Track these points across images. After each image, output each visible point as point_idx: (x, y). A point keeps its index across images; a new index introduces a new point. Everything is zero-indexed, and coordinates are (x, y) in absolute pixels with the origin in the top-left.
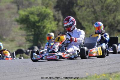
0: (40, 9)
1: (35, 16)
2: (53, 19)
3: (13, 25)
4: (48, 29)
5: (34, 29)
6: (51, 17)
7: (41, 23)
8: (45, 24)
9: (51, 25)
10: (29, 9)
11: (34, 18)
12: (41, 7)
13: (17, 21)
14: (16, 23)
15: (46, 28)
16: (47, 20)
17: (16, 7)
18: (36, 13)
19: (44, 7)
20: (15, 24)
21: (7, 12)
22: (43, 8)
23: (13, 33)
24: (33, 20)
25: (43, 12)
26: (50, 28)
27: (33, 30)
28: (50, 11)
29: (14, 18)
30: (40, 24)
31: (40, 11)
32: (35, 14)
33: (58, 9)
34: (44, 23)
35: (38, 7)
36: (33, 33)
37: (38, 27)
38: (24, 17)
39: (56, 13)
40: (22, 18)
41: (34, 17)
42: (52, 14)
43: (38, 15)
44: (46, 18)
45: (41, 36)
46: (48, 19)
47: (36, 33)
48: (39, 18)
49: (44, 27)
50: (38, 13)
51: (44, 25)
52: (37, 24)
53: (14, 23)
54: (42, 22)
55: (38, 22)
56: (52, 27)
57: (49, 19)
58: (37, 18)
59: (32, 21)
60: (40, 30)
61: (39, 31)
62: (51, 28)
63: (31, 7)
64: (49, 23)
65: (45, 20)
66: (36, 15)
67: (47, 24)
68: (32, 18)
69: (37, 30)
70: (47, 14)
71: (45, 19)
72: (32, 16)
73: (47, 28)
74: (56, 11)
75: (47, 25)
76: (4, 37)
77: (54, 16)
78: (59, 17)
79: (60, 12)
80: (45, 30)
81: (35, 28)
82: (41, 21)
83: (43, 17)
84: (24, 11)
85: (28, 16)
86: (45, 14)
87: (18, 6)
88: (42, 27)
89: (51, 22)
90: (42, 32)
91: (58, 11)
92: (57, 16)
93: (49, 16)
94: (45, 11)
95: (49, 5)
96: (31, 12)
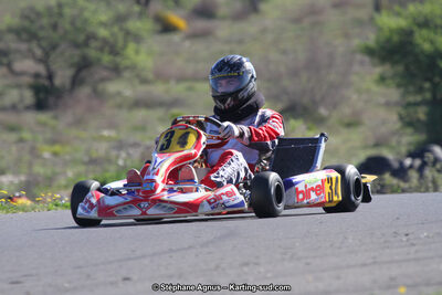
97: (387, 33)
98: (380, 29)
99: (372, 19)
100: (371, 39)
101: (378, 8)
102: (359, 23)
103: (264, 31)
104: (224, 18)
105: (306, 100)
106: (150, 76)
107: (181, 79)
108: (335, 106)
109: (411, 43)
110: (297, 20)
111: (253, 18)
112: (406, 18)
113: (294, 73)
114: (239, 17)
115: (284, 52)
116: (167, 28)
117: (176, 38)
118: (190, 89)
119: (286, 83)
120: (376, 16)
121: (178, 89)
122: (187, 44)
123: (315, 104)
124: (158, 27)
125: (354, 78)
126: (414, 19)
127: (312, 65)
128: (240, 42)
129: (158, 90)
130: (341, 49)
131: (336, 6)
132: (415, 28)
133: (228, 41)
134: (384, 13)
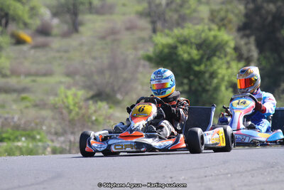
0: (203, 31)
1: (191, 48)
2: (235, 55)
3: (141, 69)
4: (223, 79)
5: (187, 77)
6: (229, 50)
7: (206, 66)
8: (215, 67)
9: (230, 71)
10: (177, 31)
11: (189, 54)
12: (206, 27)
13: (149, 59)
14: (147, 63)
15: (216, 77)
16: (219, 57)
17: (149, 26)
18: (193, 40)
19: (214, 27)
20: (144, 66)
21: (127, 38)
22: (210, 30)
23: (140, 87)
24: (186, 56)
25: (211, 38)
26: (226, 78)
27: (186, 81)
28: (228, 38)
29: (141, 53)
30: (202, 67)
31: (203, 35)
32: (191, 43)
33: (248, 32)
34: (211, 65)
35: (199, 27)
36: (186, 88)
37: (199, 75)
38: (166, 50)
39: (242, 42)
40: (161, 52)
41: (189, 49)
42: (232, 44)
43: (199, 47)
44: (218, 54)
45: (204, 95)
46: (222, 56)
47: (193, 88)
48: (201, 52)
49: (213, 75)
50: (198, 41)
51: (211, 69)
52: (197, 68)
53: (142, 62)
54: (208, 63)
55: (199, 62)
56: (232, 74)
57: (226, 56)
58: (195, 54)
59: (183, 60)
60: (202, 81)
61: (200, 84)
62: (229, 77)
63: (183, 28)
64: (224, 66)
65: (215, 59)
66: (194, 47)
67: (219, 68)
68: (184, 53)
69: (196, 80)
70: (219, 44)
71: (214, 55)
72: (184, 47)
73: (220, 76)
74: (242, 37)
75: (220, 71)
76: (119, 97)
77: (236, 49)
78: (249, 51)
79: (252, 39)
80: (215, 81)
81: (192, 77)
82: (205, 60)
83: (210, 50)
84: (167, 35)
85: (176, 47)
86: (216, 43)
87: (153, 23)
88: (207, 75)
89: (228, 63)
90: (208, 87)
91: (248, 36)
92: (244, 50)
93: (224, 50)
94: (215, 37)
95: (226, 22)
96: (182, 39)
97: (160, 47)
98: (156, 45)
99: (151, 38)
100: (151, 51)
101: (154, 31)
102: (143, 40)
103: (82, 44)
104: (56, 36)
105: (108, 90)
106: (8, 73)
107: (28, 74)
108: (127, 93)
109: (176, 54)
110: (103, 38)
111: (75, 36)
112: (172, 38)
113: (101, 72)
114: (65, 35)
115: (94, 58)
116: (19, 41)
117: (25, 48)
118: (34, 81)
119: (96, 78)
120: (154, 36)
121: (26, 81)
122: (32, 52)
123: (115, 92)
124: (13, 41)
125: (139, 76)
126: (178, 38)
127: (113, 67)
128: (66, 51)
129: (13, 81)
130: (131, 57)
131: (128, 29)
132: (179, 45)
133: (58, 51)
134: (158, 34)
